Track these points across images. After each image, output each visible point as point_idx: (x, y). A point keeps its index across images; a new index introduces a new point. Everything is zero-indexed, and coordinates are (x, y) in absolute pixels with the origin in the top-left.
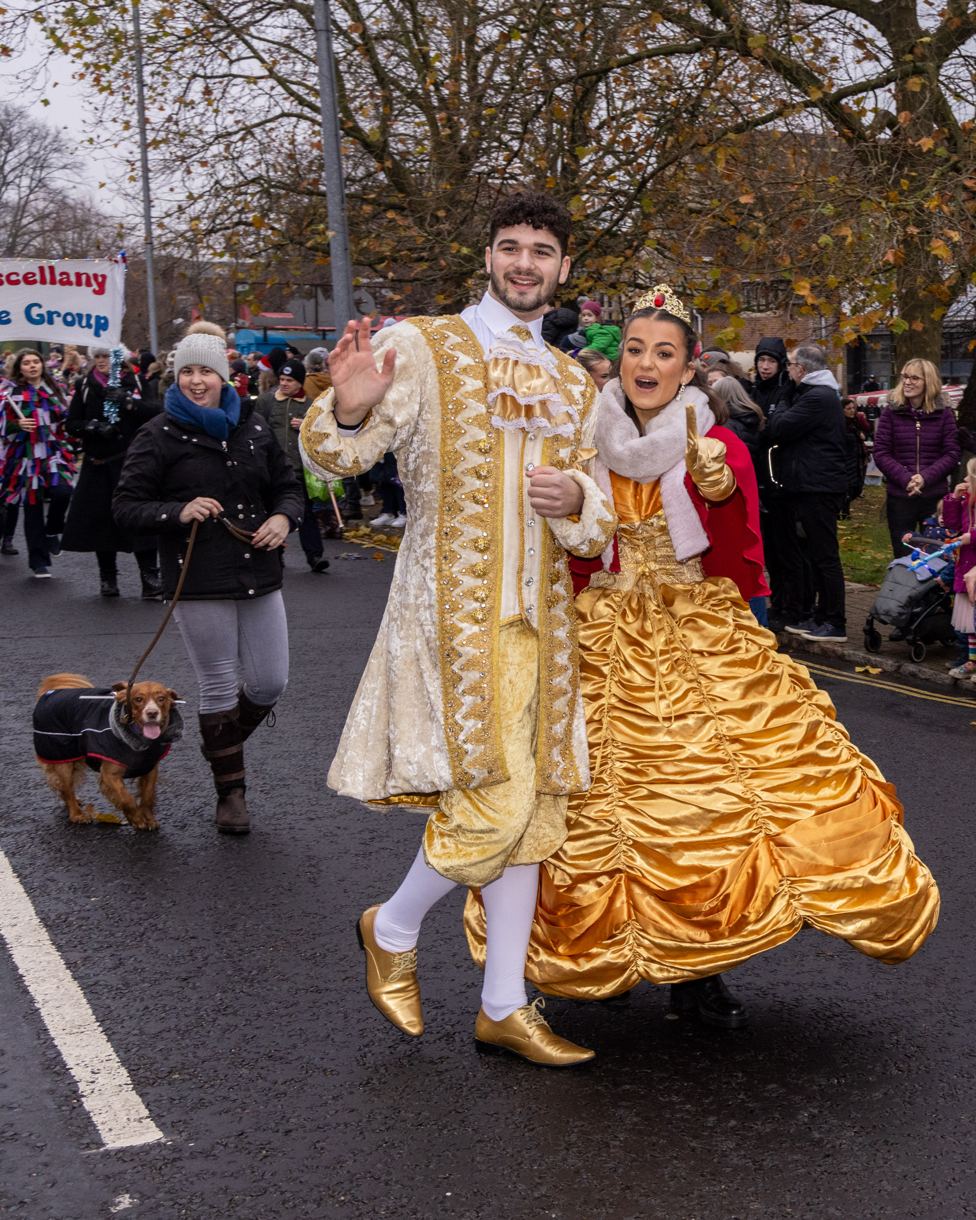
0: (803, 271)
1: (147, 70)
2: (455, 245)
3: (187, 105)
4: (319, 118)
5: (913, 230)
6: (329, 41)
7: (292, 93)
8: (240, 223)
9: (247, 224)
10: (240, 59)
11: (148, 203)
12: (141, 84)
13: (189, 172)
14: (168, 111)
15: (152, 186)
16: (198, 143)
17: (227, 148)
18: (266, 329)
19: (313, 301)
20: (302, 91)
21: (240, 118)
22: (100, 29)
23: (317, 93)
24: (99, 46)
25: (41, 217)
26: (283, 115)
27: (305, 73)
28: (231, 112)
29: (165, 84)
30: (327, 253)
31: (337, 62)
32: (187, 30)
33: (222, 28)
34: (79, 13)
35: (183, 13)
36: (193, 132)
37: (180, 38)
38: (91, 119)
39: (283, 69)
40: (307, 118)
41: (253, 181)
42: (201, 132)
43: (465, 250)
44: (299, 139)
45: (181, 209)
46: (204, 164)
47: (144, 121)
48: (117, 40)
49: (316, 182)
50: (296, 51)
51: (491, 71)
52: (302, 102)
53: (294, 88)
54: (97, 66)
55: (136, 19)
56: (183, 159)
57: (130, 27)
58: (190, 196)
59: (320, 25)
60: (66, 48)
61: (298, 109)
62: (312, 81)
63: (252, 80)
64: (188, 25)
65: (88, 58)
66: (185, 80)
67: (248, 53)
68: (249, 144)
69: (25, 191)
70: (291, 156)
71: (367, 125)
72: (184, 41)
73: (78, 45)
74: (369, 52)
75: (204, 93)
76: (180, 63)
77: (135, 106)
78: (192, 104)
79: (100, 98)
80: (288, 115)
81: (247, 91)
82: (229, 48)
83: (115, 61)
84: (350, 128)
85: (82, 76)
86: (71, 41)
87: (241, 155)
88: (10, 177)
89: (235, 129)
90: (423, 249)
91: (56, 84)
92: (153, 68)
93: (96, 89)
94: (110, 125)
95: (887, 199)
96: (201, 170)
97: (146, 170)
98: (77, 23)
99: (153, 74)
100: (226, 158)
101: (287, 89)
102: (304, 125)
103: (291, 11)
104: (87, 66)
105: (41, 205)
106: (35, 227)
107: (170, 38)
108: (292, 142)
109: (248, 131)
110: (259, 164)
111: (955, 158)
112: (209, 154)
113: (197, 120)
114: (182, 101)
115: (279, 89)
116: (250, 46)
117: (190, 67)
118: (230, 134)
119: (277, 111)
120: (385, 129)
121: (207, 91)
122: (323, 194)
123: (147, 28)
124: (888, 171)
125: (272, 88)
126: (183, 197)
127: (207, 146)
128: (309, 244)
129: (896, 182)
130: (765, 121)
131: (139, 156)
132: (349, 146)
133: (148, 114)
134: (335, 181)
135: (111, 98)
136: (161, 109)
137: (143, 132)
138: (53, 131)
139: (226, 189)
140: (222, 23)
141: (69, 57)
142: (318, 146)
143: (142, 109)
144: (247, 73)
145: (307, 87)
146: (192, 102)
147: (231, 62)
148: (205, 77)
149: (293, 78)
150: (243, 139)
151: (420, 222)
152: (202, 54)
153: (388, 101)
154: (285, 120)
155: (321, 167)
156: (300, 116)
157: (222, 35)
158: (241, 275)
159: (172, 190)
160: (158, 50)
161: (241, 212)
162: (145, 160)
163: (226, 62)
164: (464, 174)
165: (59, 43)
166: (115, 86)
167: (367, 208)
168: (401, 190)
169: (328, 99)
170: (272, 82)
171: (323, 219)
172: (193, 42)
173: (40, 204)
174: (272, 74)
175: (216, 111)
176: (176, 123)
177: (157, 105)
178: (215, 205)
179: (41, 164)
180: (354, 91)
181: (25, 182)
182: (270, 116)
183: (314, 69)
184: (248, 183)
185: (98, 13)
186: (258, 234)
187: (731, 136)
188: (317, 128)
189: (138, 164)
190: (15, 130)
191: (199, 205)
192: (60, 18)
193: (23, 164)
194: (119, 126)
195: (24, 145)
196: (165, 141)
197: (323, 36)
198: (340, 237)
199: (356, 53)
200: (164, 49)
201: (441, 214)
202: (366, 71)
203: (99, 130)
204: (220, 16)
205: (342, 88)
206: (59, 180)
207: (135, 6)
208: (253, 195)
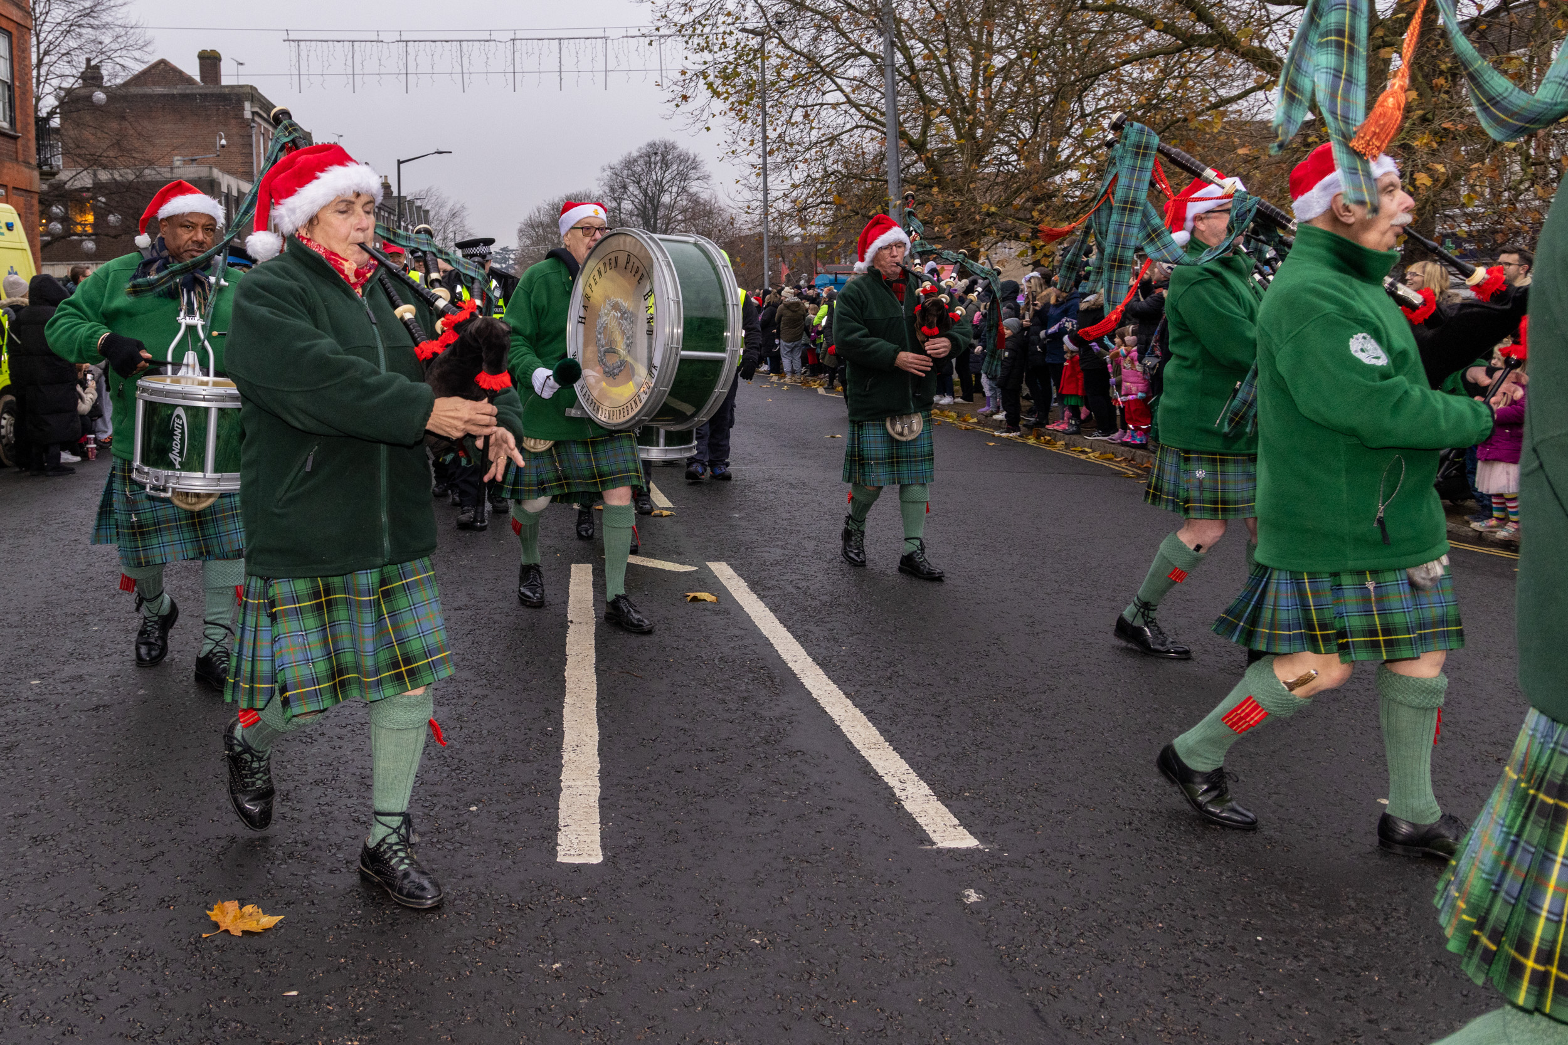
1: (768, 104)
3: (793, 124)
4: (880, 128)
7: (864, 114)
8: (822, 202)
10: (828, 92)
11: (766, 192)
12: (764, 114)
13: (794, 168)
14: (779, 130)
15: (768, 180)
16: (800, 148)
18: (835, 274)
20: (867, 110)
21: (829, 131)
22: (740, 80)
23: (879, 111)
24: (740, 90)
25: (684, 211)
26: (857, 127)
28: (822, 128)
29: (779, 113)
32: (794, 76)
33: (817, 73)
34: (728, 71)
35: (793, 64)
36: (798, 142)
37: (789, 82)
38: (730, 140)
39: (857, 97)
41: (833, 174)
42: (802, 142)
45: (786, 195)
46: (804, 163)
47: (765, 137)
48: (751, 86)
52: (868, 117)
53: (863, 108)
54: (740, 103)
57: (759, 77)
58: (792, 186)
60: (719, 95)
61: (865, 123)
63: (835, 106)
64: (795, 72)
65: (733, 99)
66: (791, 109)
67: (833, 87)
69: (674, 195)
71: (911, 131)
72: (792, 83)
73: (727, 92)
75: (803, 117)
76: (788, 98)
77: (759, 128)
79: (738, 125)
80: (862, 126)
81: (832, 113)
82: (822, 85)
83: (751, 98)
84: (901, 133)
85: (728, 111)
86: (722, 89)
87: (827, 156)
88: (666, 187)
91: (714, 117)
92: (772, 103)
93: (738, 118)
94: (741, 142)
97: (765, 170)
98: (727, 77)
99: (772, 106)
101: (858, 110)
102: (869, 133)
103: (862, 57)
104: (733, 103)
105: (685, 203)
106: (680, 217)
107: (782, 83)
109: (833, 139)
110: (835, 162)
112: (808, 156)
113: (798, 135)
114: (789, 123)
115: (853, 110)
116: (835, 83)
117: (792, 102)
118: (822, 142)
119: (848, 126)
120: (924, 133)
121: (806, 116)
123: (770, 76)
125: (848, 110)
126: (787, 186)
127: (808, 149)
131: (761, 162)
132: (902, 143)
133: (767, 133)
134: (894, 168)
135: (745, 124)
137: (765, 144)
138: (692, 156)
139: (815, 180)
140: (818, 69)
141: (722, 99)
143: (764, 131)
144: (832, 102)
145: (872, 107)
146: (796, 123)
147: (824, 94)
148: (803, 107)
149: (863, 102)
150: (831, 145)
152: (804, 91)
153: (927, 116)
154: (858, 132)
155: (883, 160)
156: (867, 127)
157: (816, 77)
158: (820, 239)
159: (782, 182)
160: (776, 90)
162: (765, 164)
163: (819, 95)
165: (715, 91)
166: (748, 116)
170: (849, 106)
172: (798, 84)
173: (683, 202)
174: (849, 101)
175: (810, 129)
176: (784, 138)
177: (773, 126)
179: (685, 177)
181: (675, 189)
184: (829, 175)
189: (760, 166)
190: (670, 157)
191: (798, 192)
193: (673, 178)
194: (746, 145)
195: (675, 167)
196: (778, 149)
200: (780, 90)
204: (816, 64)
206: (695, 187)
207: (763, 63)
208: (832, 183)
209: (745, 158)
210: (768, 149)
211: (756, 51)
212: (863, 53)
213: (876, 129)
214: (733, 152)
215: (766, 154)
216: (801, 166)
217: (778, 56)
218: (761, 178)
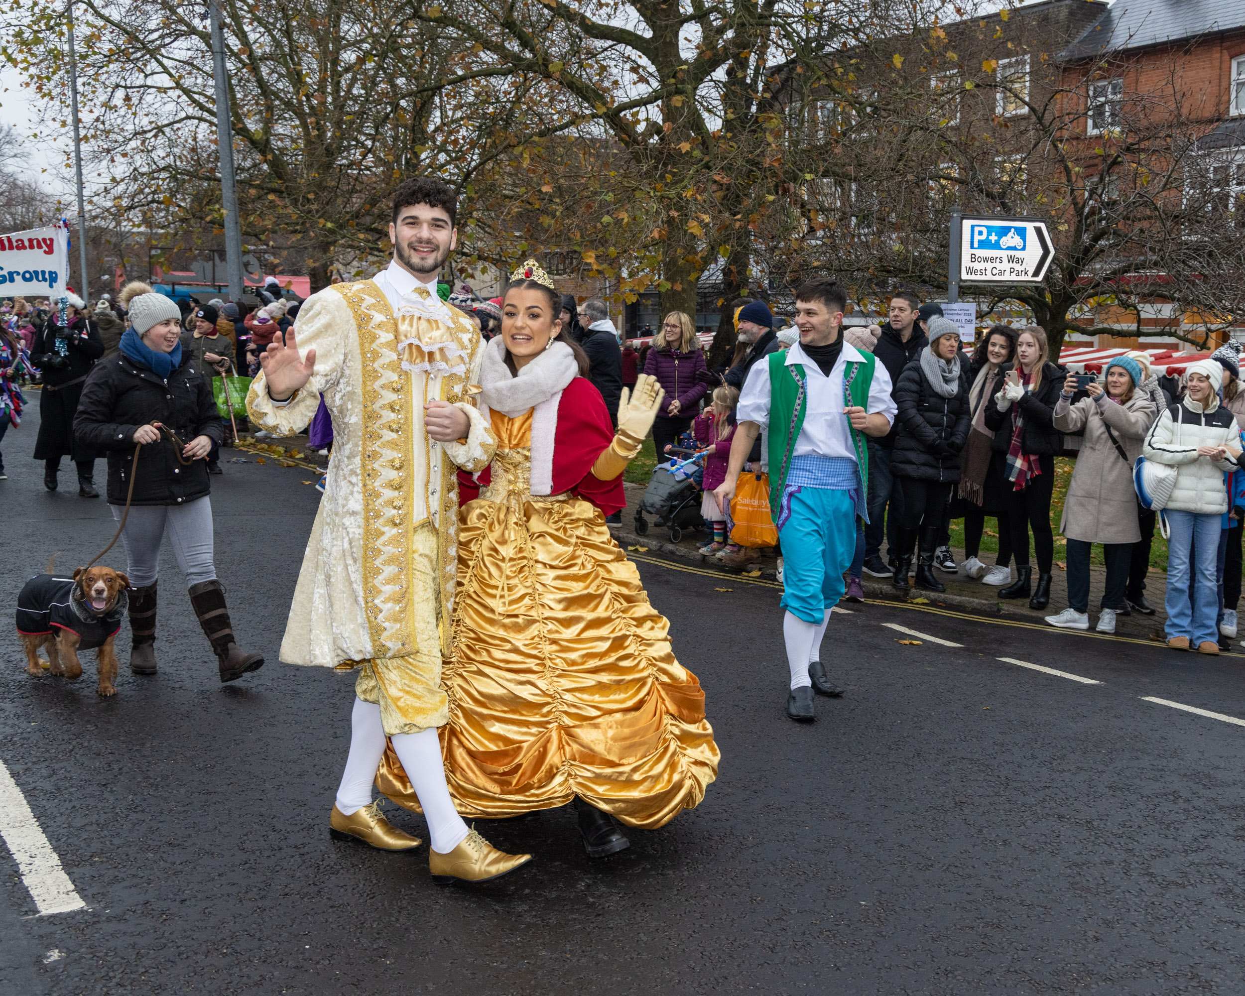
0: (592, 244)
1: (80, 81)
2: (322, 221)
3: (111, 109)
4: (215, 120)
5: (674, 213)
6: (223, 60)
7: (194, 101)
8: (153, 201)
9: (159, 202)
10: (153, 73)
11: (81, 185)
12: (75, 92)
13: (113, 161)
14: (97, 112)
15: (84, 171)
16: (121, 139)
17: (143, 142)
18: (173, 284)
19: (211, 263)
20: (202, 99)
21: (153, 119)
22: (42, 48)
23: (214, 101)
24: (41, 61)
26: (188, 117)
27: (205, 86)
28: (146, 115)
29: (94, 92)
30: (222, 226)
31: (230, 77)
32: (110, 50)
33: (139, 49)
34: (26, 35)
35: (109, 36)
36: (116, 130)
37: (105, 56)
38: (35, 118)
39: (188, 82)
40: (206, 121)
41: (164, 169)
42: (122, 130)
43: (329, 225)
44: (200, 137)
45: (106, 190)
46: (125, 155)
47: (77, 121)
48: (55, 57)
49: (212, 170)
50: (198, 69)
51: (350, 86)
52: (202, 108)
53: (196, 97)
54: (39, 77)
55: (71, 41)
56: (108, 151)
57: (66, 47)
58: (114, 180)
59: (217, 48)
60: (15, 63)
62: (210, 92)
63: (164, 90)
64: (112, 46)
65: (33, 70)
66: (110, 89)
67: (160, 69)
68: (161, 140)
70: (194, 150)
71: (253, 125)
72: (110, 58)
73: (25, 60)
74: (255, 70)
75: (125, 100)
76: (106, 76)
77: (70, 109)
78: (115, 108)
79: (42, 103)
80: (194, 118)
81: (159, 98)
82: (145, 65)
83: (54, 73)
84: (241, 129)
85: (28, 84)
86: (19, 57)
87: (154, 148)
89: (149, 128)
90: (297, 224)
91: (6, 90)
92: (84, 79)
93: (39, 95)
94: (50, 123)
95: (655, 189)
96: (122, 159)
97: (79, 159)
98: (24, 43)
99: (84, 84)
100: (143, 151)
101: (190, 97)
102: (204, 126)
103: (194, 37)
104: (32, 77)
107: (97, 57)
108: (195, 139)
109: (160, 130)
110: (168, 155)
111: (707, 159)
112: (129, 147)
113: (119, 121)
114: (108, 106)
115: (184, 98)
116: (161, 64)
117: (114, 79)
118: (145, 132)
119: (183, 115)
120: (267, 130)
121: (127, 98)
122: (219, 180)
123: (80, 48)
124: (656, 168)
125: (179, 97)
126: (108, 180)
127: (127, 141)
128: (208, 219)
129: (662, 177)
130: (562, 128)
131: (73, 148)
132: (239, 142)
133: (80, 115)
134: (228, 169)
135: (51, 103)
136: (91, 111)
137: (77, 129)
139: (143, 175)
140: (139, 45)
141: (18, 70)
142: (215, 142)
143: (76, 111)
144: (159, 85)
145: (206, 96)
146: (116, 106)
147: (146, 76)
148: (126, 87)
149: (195, 89)
150: (156, 136)
151: (295, 202)
152: (123, 69)
153: (270, 108)
154: (189, 122)
155: (217, 159)
156: (201, 119)
157: (139, 54)
158: (154, 242)
159: (99, 175)
160: (88, 65)
161: (154, 193)
162: (78, 151)
163: (142, 75)
164: (329, 166)
165: (10, 59)
166: (54, 93)
167: (253, 192)
168: (280, 178)
169: (223, 107)
170: (178, 92)
171: (219, 200)
172: (117, 60)
174: (178, 86)
175: (135, 114)
176: (103, 123)
177: (87, 108)
178: (134, 187)
180: (243, 100)
182: (177, 118)
183: (211, 82)
184: (160, 170)
185: (41, 36)
186: (168, 211)
187: (536, 138)
188: (214, 128)
189: (73, 154)
191: (121, 187)
192: (10, 39)
194: (57, 125)
196: (94, 137)
197: (219, 57)
198: (232, 214)
199: (245, 70)
200: (93, 65)
201: (311, 196)
202: (253, 86)
203: (42, 127)
204: (137, 39)
205: (234, 97)
207: (70, 30)
208: (164, 180)
209: (54, 144)
210: (82, 133)
211: (61, 15)
212: (193, 31)
213: (211, 124)
214: (35, 136)
215: (78, 140)
216: (119, 159)
217: (87, 23)
218: (74, 170)
